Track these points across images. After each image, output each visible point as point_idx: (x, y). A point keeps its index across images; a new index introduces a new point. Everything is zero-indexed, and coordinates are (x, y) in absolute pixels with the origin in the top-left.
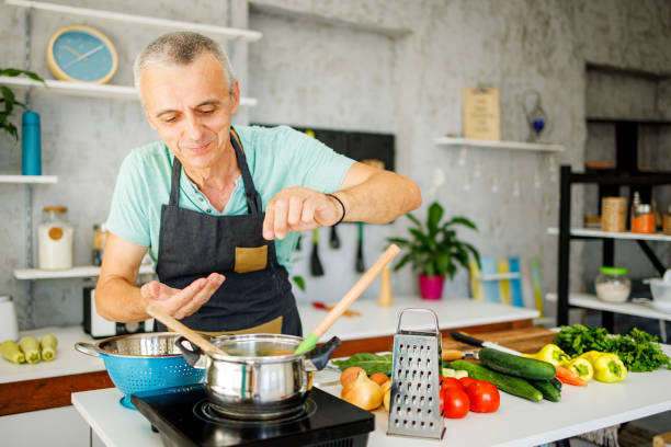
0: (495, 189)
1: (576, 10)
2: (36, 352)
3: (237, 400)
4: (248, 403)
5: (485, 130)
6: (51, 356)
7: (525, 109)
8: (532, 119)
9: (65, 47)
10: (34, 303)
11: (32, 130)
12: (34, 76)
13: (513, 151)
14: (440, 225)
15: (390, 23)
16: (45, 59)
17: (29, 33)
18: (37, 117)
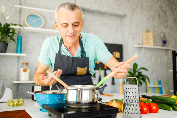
0: (153, 60)
1: (174, 10)
2: (17, 103)
3: (75, 102)
4: (78, 103)
5: (149, 43)
6: (22, 104)
7: (160, 37)
8: (163, 40)
9: (30, 18)
10: (18, 91)
11: (20, 41)
12: (21, 26)
13: (158, 49)
14: (137, 70)
15: (121, 13)
16: (24, 22)
17: (20, 15)
18: (21, 37)
